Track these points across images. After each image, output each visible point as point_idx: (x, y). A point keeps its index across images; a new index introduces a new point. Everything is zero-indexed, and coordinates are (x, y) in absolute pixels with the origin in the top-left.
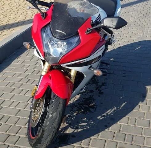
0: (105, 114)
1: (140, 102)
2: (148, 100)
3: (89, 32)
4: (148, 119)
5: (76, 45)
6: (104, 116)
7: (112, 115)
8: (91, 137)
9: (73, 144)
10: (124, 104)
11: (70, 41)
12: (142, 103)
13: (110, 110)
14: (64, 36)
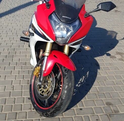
0: (80, 82)
1: (98, 70)
2: (102, 67)
3: (87, 16)
4: (111, 80)
5: (79, 27)
6: (80, 84)
7: (85, 82)
8: (82, 100)
9: (72, 108)
10: (88, 73)
11: (74, 25)
12: (99, 70)
13: (81, 79)
14: (70, 20)
